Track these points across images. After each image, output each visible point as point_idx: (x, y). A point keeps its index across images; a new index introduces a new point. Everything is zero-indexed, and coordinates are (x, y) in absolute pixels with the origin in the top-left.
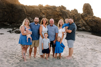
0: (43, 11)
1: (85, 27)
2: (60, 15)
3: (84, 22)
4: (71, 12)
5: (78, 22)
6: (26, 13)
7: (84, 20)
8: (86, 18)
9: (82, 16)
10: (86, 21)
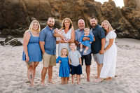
0: (55, 6)
1: (129, 30)
2: (86, 12)
3: (127, 22)
4: (103, 6)
5: (117, 23)
6: (26, 10)
7: (127, 18)
8: (130, 16)
9: (124, 12)
10: (130, 20)
